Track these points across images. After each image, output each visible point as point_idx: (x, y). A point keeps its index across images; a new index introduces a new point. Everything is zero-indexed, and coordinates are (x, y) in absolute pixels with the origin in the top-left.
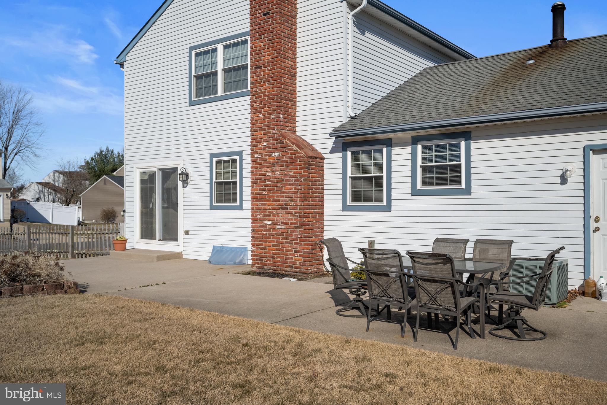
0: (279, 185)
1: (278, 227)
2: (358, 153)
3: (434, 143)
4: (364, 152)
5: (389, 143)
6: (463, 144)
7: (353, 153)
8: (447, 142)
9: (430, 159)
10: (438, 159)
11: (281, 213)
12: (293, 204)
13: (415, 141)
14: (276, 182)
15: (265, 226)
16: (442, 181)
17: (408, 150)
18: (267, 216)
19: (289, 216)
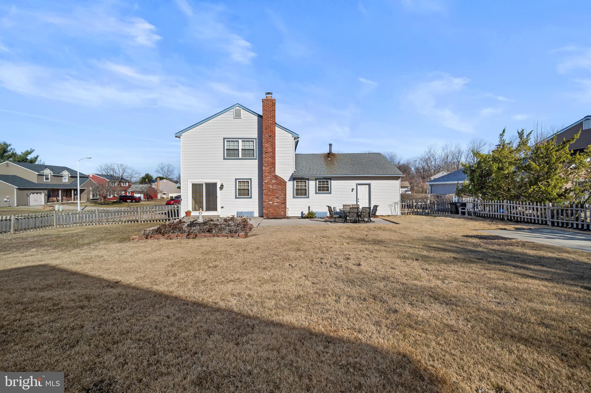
0: (275, 191)
1: (275, 204)
2: (298, 182)
3: (321, 180)
4: (300, 181)
5: (308, 179)
6: (329, 181)
7: (296, 182)
8: (325, 180)
9: (320, 184)
10: (323, 184)
11: (276, 199)
12: (280, 196)
13: (316, 180)
14: (273, 190)
15: (269, 204)
16: (323, 190)
17: (314, 182)
18: (271, 201)
19: (279, 200)
